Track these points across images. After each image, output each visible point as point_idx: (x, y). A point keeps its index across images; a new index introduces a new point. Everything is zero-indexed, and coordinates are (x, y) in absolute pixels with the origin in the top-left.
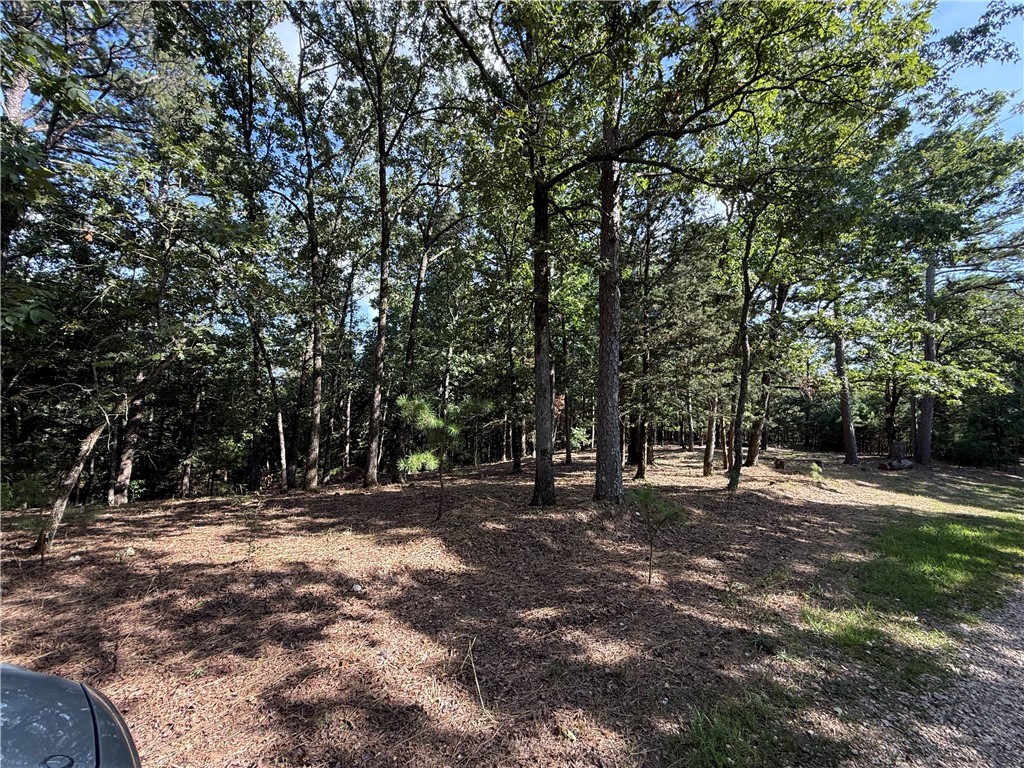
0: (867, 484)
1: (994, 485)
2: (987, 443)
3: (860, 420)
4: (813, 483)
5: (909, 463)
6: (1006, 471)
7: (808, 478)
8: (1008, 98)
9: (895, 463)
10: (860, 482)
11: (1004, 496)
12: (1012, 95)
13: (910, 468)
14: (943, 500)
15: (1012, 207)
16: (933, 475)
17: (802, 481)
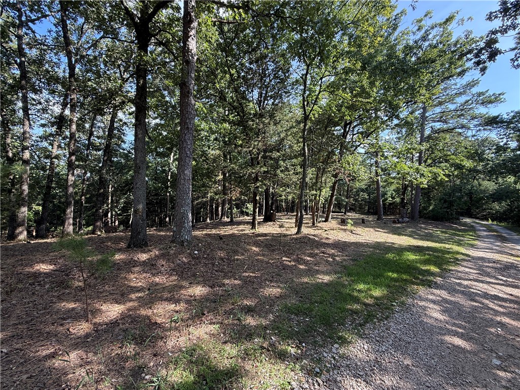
0: (381, 230)
1: (444, 230)
2: (445, 210)
3: (391, 199)
4: (349, 230)
5: (408, 219)
6: (453, 223)
7: (345, 227)
8: (455, 14)
9: (400, 220)
10: (378, 229)
11: (446, 235)
12: (457, 13)
13: (408, 222)
14: (415, 238)
15: (462, 90)
16: (417, 226)
17: (342, 229)
